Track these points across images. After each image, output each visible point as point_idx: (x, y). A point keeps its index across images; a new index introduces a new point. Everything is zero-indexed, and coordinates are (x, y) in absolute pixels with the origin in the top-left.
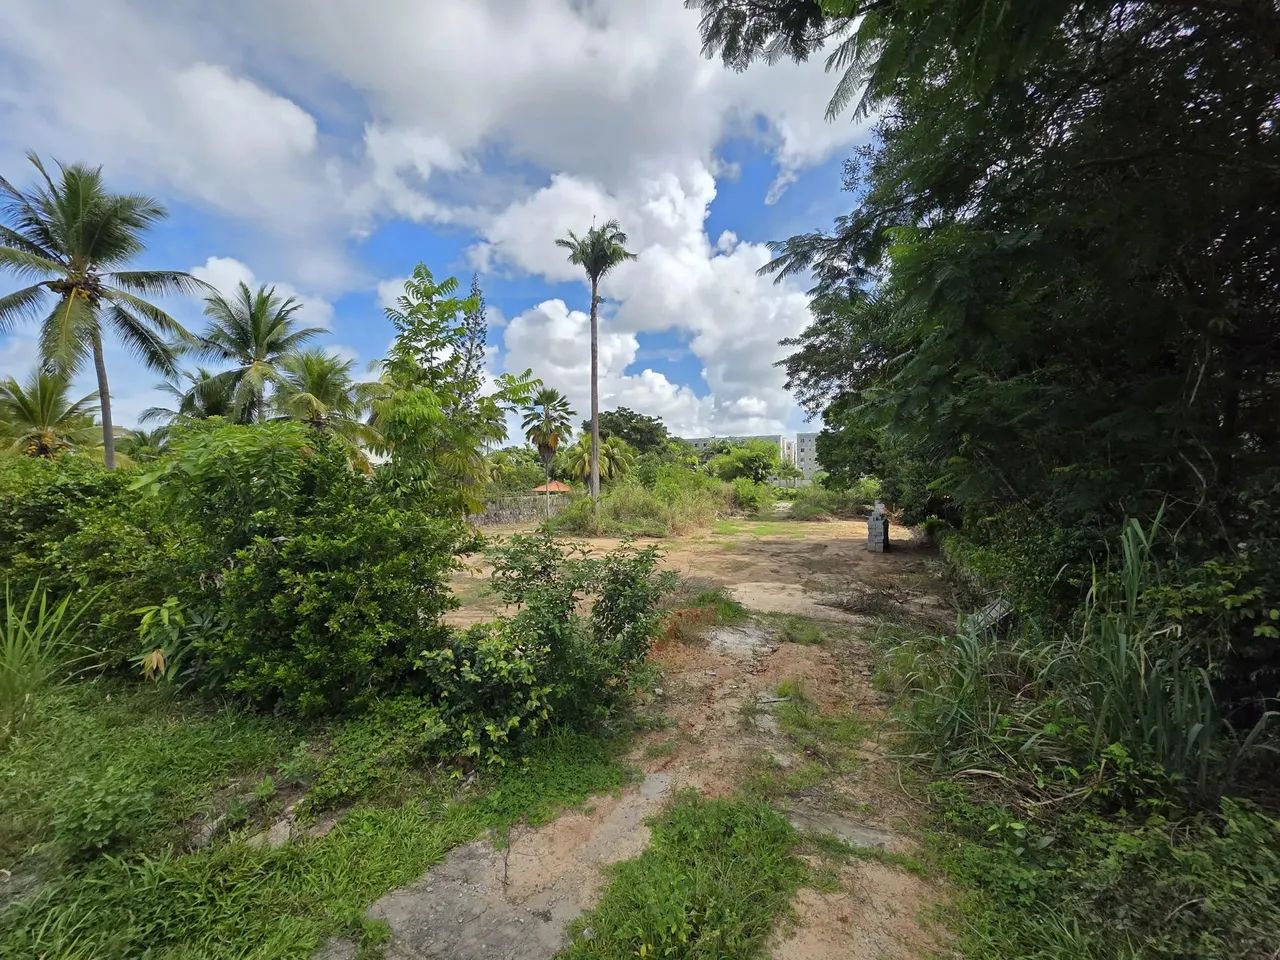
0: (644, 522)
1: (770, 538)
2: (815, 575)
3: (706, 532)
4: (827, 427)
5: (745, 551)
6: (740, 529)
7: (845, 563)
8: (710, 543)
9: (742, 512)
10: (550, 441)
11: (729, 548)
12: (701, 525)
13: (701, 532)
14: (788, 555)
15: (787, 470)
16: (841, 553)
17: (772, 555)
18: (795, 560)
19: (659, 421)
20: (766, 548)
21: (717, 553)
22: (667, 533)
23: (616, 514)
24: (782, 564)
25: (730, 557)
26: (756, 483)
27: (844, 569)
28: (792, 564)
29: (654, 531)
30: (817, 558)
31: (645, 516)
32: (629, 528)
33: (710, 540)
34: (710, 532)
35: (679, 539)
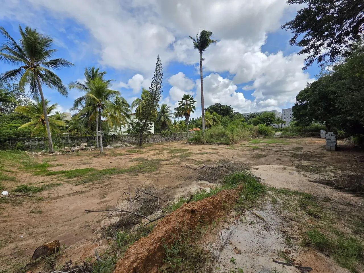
0: (222, 139)
1: (274, 145)
2: (301, 162)
3: (246, 143)
4: (298, 102)
5: (263, 150)
6: (260, 141)
7: (316, 156)
8: (248, 146)
9: (261, 136)
10: (188, 112)
11: (256, 149)
12: (244, 140)
13: (244, 142)
14: (284, 152)
15: (279, 121)
16: (311, 151)
17: (276, 152)
18: (288, 154)
19: (230, 107)
20: (272, 148)
21: (250, 150)
22: (230, 143)
23: (211, 136)
24: (281, 156)
25: (256, 152)
26: (267, 126)
27: (316, 159)
28: (286, 155)
29: (225, 142)
30: (299, 153)
31: (222, 137)
32: (216, 141)
33: (247, 145)
34: (248, 142)
35: (235, 145)
